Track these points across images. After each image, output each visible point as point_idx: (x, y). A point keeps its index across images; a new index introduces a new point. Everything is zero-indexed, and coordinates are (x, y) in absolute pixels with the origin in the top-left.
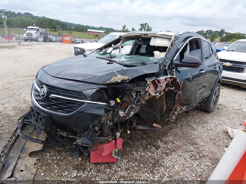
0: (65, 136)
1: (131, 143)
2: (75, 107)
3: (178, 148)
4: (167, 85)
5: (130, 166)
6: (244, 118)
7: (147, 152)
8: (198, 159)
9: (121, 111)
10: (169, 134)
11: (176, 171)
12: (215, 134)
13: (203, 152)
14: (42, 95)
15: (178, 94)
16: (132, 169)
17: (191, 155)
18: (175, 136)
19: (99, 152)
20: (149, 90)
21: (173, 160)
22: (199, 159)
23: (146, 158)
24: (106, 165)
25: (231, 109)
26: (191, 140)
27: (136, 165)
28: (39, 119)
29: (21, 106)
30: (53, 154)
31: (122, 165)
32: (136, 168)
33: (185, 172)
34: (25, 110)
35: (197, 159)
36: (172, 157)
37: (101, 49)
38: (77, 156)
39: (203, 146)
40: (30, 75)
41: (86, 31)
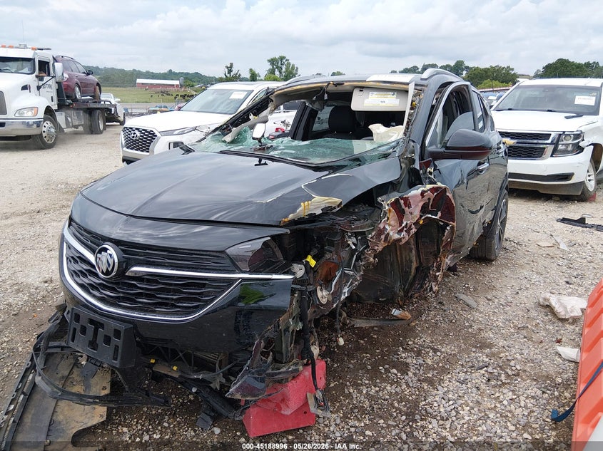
0: (176, 375)
1: (336, 365)
2: (207, 294)
3: (451, 360)
4: (424, 209)
5: (353, 430)
6: (570, 266)
7: (380, 383)
8: (506, 384)
9: (321, 290)
10: (419, 329)
11: (468, 422)
12: (520, 313)
13: (512, 363)
14: (105, 271)
15: (448, 228)
16: (362, 438)
17: (487, 376)
18: (433, 331)
19: (272, 405)
20: (387, 227)
21: (450, 396)
22: (508, 383)
23: (384, 400)
24: (290, 437)
25: (533, 248)
26: (474, 335)
27: (366, 425)
28: (100, 339)
29: (11, 300)
30: (139, 427)
31: (332, 429)
32: (368, 433)
33: (489, 422)
34: (25, 312)
35: (504, 384)
36: (446, 389)
37: (224, 129)
38: (207, 422)
39: (507, 348)
40: (12, 211)
41: (134, 84)
